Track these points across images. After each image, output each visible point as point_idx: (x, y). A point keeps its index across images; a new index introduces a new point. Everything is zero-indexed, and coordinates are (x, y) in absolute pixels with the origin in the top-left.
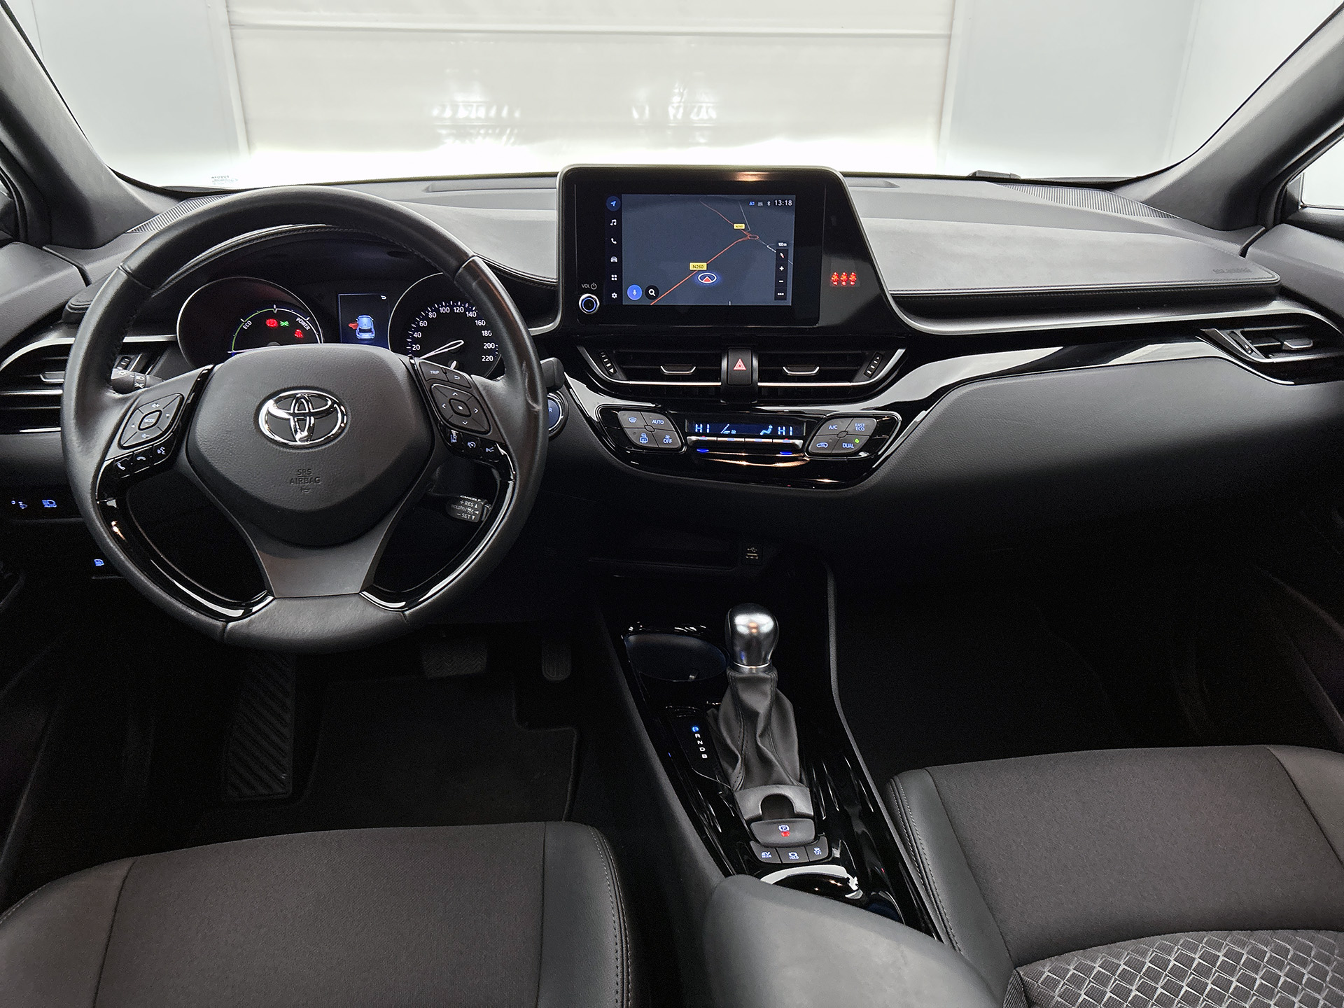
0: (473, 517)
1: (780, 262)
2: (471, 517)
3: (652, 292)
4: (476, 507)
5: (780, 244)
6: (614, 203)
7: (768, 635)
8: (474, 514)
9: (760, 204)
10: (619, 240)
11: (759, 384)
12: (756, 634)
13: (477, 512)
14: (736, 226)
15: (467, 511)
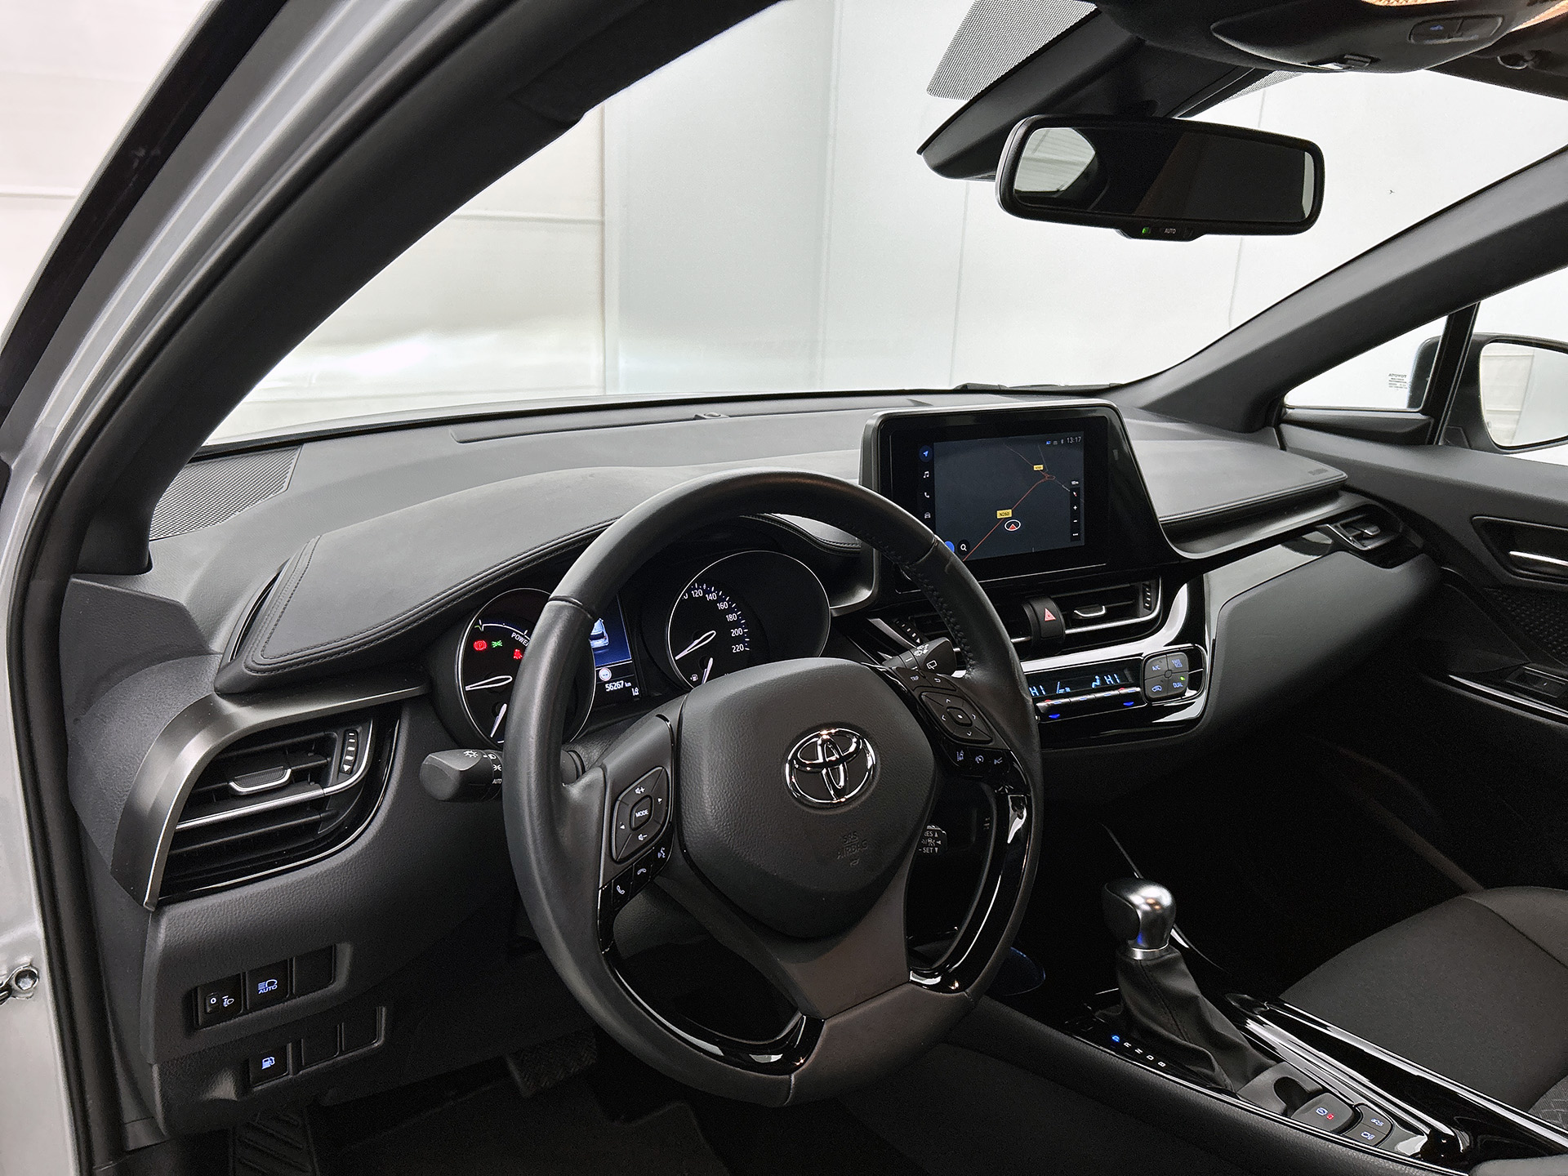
0: (936, 849)
1: (1075, 501)
2: (934, 850)
3: (963, 547)
4: (936, 836)
5: (1073, 483)
6: (926, 453)
7: (1171, 908)
8: (937, 845)
9: (1055, 443)
10: (932, 494)
11: (1067, 632)
12: (1160, 911)
13: (939, 842)
14: (1036, 468)
15: (928, 843)
